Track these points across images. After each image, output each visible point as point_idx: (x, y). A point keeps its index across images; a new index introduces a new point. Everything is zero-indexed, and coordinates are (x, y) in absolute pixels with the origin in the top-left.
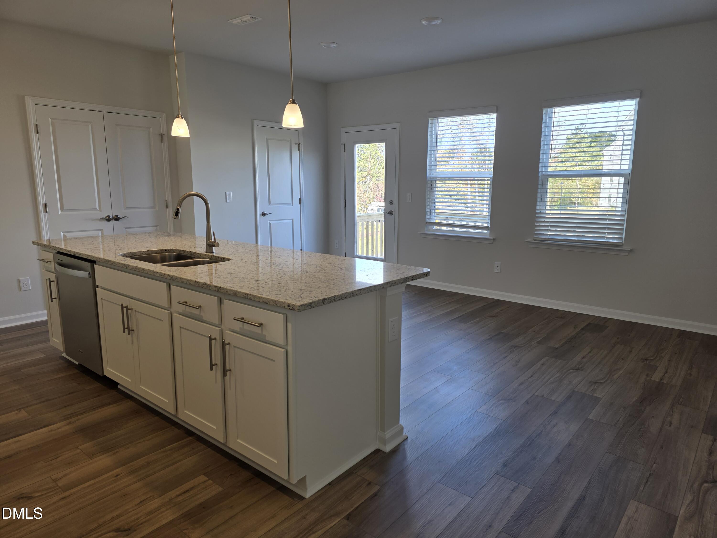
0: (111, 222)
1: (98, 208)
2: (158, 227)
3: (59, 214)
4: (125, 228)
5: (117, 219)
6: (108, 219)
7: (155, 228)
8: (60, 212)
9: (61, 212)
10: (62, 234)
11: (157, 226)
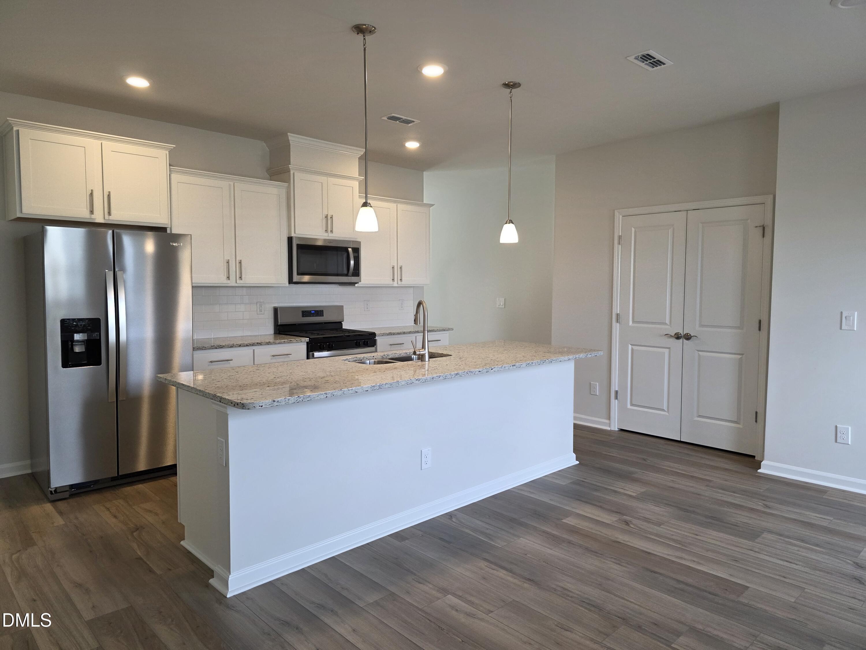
0: (681, 340)
1: (667, 321)
2: (744, 356)
3: (630, 325)
4: (698, 351)
5: (688, 337)
6: (678, 337)
7: (740, 356)
8: (631, 323)
9: (633, 323)
10: (630, 346)
11: (742, 354)
